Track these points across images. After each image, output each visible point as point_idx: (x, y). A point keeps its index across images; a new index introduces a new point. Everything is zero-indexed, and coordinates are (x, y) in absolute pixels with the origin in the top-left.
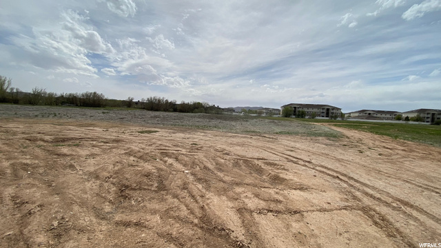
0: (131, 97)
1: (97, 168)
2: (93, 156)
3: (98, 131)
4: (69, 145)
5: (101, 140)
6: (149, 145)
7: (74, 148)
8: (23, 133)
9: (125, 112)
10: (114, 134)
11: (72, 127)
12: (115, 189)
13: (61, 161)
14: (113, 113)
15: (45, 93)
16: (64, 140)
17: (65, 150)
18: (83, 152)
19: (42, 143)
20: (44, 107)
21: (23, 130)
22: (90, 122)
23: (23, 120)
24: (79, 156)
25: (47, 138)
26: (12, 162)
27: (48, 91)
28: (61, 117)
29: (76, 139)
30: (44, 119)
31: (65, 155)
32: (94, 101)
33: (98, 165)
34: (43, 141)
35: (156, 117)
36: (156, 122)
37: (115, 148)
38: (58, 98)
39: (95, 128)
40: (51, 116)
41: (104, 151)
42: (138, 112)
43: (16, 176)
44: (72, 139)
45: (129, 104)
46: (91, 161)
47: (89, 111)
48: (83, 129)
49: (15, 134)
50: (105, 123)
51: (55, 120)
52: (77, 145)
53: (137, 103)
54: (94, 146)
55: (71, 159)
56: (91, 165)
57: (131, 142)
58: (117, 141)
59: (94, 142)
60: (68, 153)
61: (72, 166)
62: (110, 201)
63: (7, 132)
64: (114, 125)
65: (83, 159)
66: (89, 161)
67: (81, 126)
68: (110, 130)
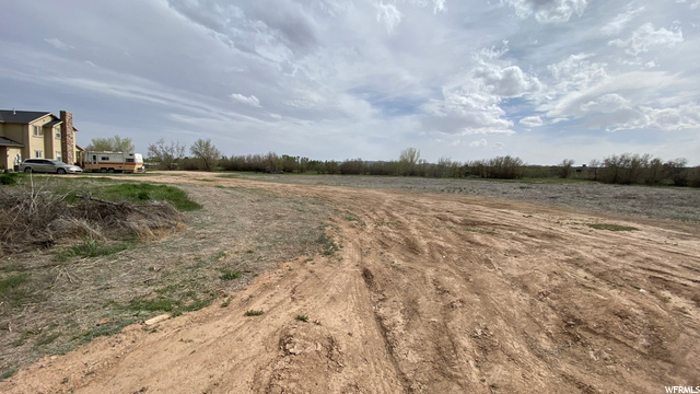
0: (569, 159)
1: (522, 273)
2: (515, 253)
3: (516, 216)
4: (481, 232)
5: (522, 231)
6: (619, 255)
7: (488, 237)
8: (433, 210)
9: (556, 187)
11: (481, 208)
13: (475, 251)
14: (537, 188)
15: (449, 163)
16: (474, 224)
17: (478, 238)
18: (502, 245)
19: (451, 224)
20: (448, 180)
21: (434, 206)
22: (502, 200)
23: (430, 195)
24: (496, 250)
25: (456, 218)
26: (429, 240)
27: (452, 161)
28: (467, 193)
29: (489, 224)
30: (450, 195)
31: (478, 244)
32: (506, 169)
33: (524, 269)
34: (453, 221)
35: (627, 197)
36: (629, 208)
37: (548, 247)
38: (461, 168)
39: (511, 211)
40: (457, 191)
41: (531, 249)
42: (584, 187)
43: (433, 257)
44: (484, 223)
45: (564, 173)
46: (512, 260)
47: (500, 185)
48: (495, 211)
49: (426, 210)
50: (526, 205)
51: (461, 197)
52: (491, 234)
53: (579, 170)
54: (514, 238)
55: (487, 252)
56: (513, 266)
58: (550, 236)
59: (514, 233)
60: (483, 242)
61: (487, 261)
62: (548, 334)
63: (420, 207)
64: (541, 208)
65: (502, 255)
66: (509, 259)
67: (492, 206)
68: (535, 216)
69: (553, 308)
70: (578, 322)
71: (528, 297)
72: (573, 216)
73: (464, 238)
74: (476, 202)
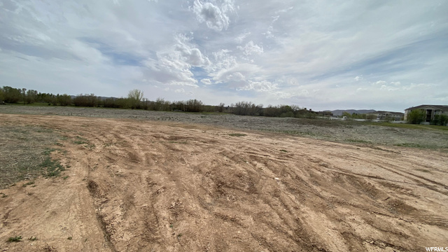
0: (223, 103)
1: (199, 163)
2: (196, 152)
3: (198, 132)
4: (180, 143)
5: (201, 140)
7: (183, 145)
8: (151, 132)
9: (217, 116)
10: (210, 136)
11: (181, 129)
12: (213, 183)
13: (175, 155)
14: (209, 118)
15: (163, 102)
16: (176, 138)
17: (177, 146)
18: (190, 149)
19: (163, 140)
20: (163, 112)
21: (151, 129)
22: (192, 124)
23: (150, 122)
24: (187, 152)
25: (166, 136)
26: (146, 152)
27: (165, 100)
28: (174, 120)
29: (185, 138)
31: (178, 150)
32: (195, 107)
33: (200, 161)
34: (164, 138)
37: (212, 147)
38: (171, 105)
39: (197, 130)
40: (167, 119)
41: (204, 149)
42: (228, 116)
44: (181, 138)
45: (220, 110)
46: (195, 157)
47: (192, 116)
48: (188, 130)
50: (203, 126)
52: (185, 143)
53: (227, 108)
54: (196, 145)
55: (182, 154)
56: (195, 160)
57: (224, 143)
58: (213, 142)
59: (197, 142)
60: (180, 149)
61: (182, 160)
62: (210, 194)
63: (142, 130)
64: (210, 127)
65: (190, 155)
67: (187, 127)
68: (207, 132)
69: (213, 179)
71: (201, 176)
72: (223, 131)
73: (169, 148)
74: (179, 126)
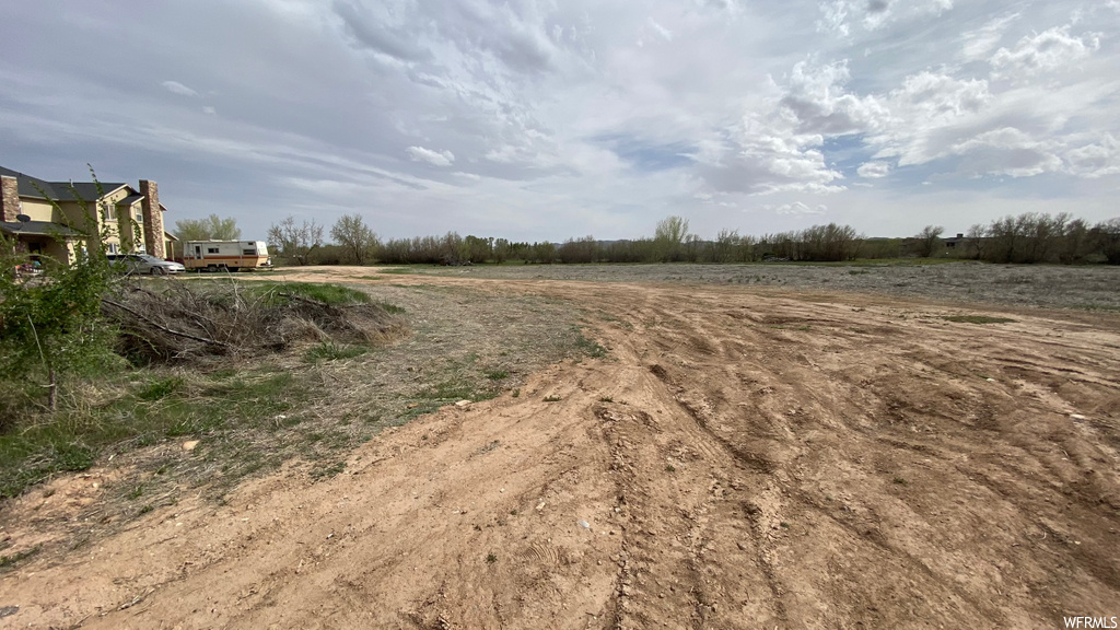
1: (844, 367)
2: (837, 349)
5: (848, 326)
7: (802, 333)
8: (721, 306)
10: (879, 318)
11: (790, 301)
12: (878, 401)
13: (785, 348)
14: (876, 274)
15: (736, 239)
16: (782, 320)
18: (820, 341)
19: (749, 322)
20: (736, 266)
22: (822, 291)
23: (713, 287)
24: (813, 346)
27: (741, 235)
28: (768, 283)
29: (802, 320)
31: (788, 342)
32: (830, 246)
33: (846, 364)
34: (751, 319)
35: (1015, 281)
37: (880, 342)
38: (756, 247)
40: (752, 281)
41: (858, 345)
43: (731, 356)
45: (926, 248)
46: (834, 356)
47: (819, 271)
49: (710, 306)
50: (858, 296)
52: (806, 330)
54: (836, 334)
55: (800, 348)
56: (834, 361)
58: (887, 331)
59: (836, 329)
60: (795, 339)
61: (800, 358)
62: (869, 415)
64: (880, 299)
65: (820, 351)
66: (829, 355)
67: (806, 299)
68: (871, 309)
69: (876, 394)
70: (903, 405)
71: (848, 385)
72: (925, 308)
73: (769, 336)
74: (783, 295)
